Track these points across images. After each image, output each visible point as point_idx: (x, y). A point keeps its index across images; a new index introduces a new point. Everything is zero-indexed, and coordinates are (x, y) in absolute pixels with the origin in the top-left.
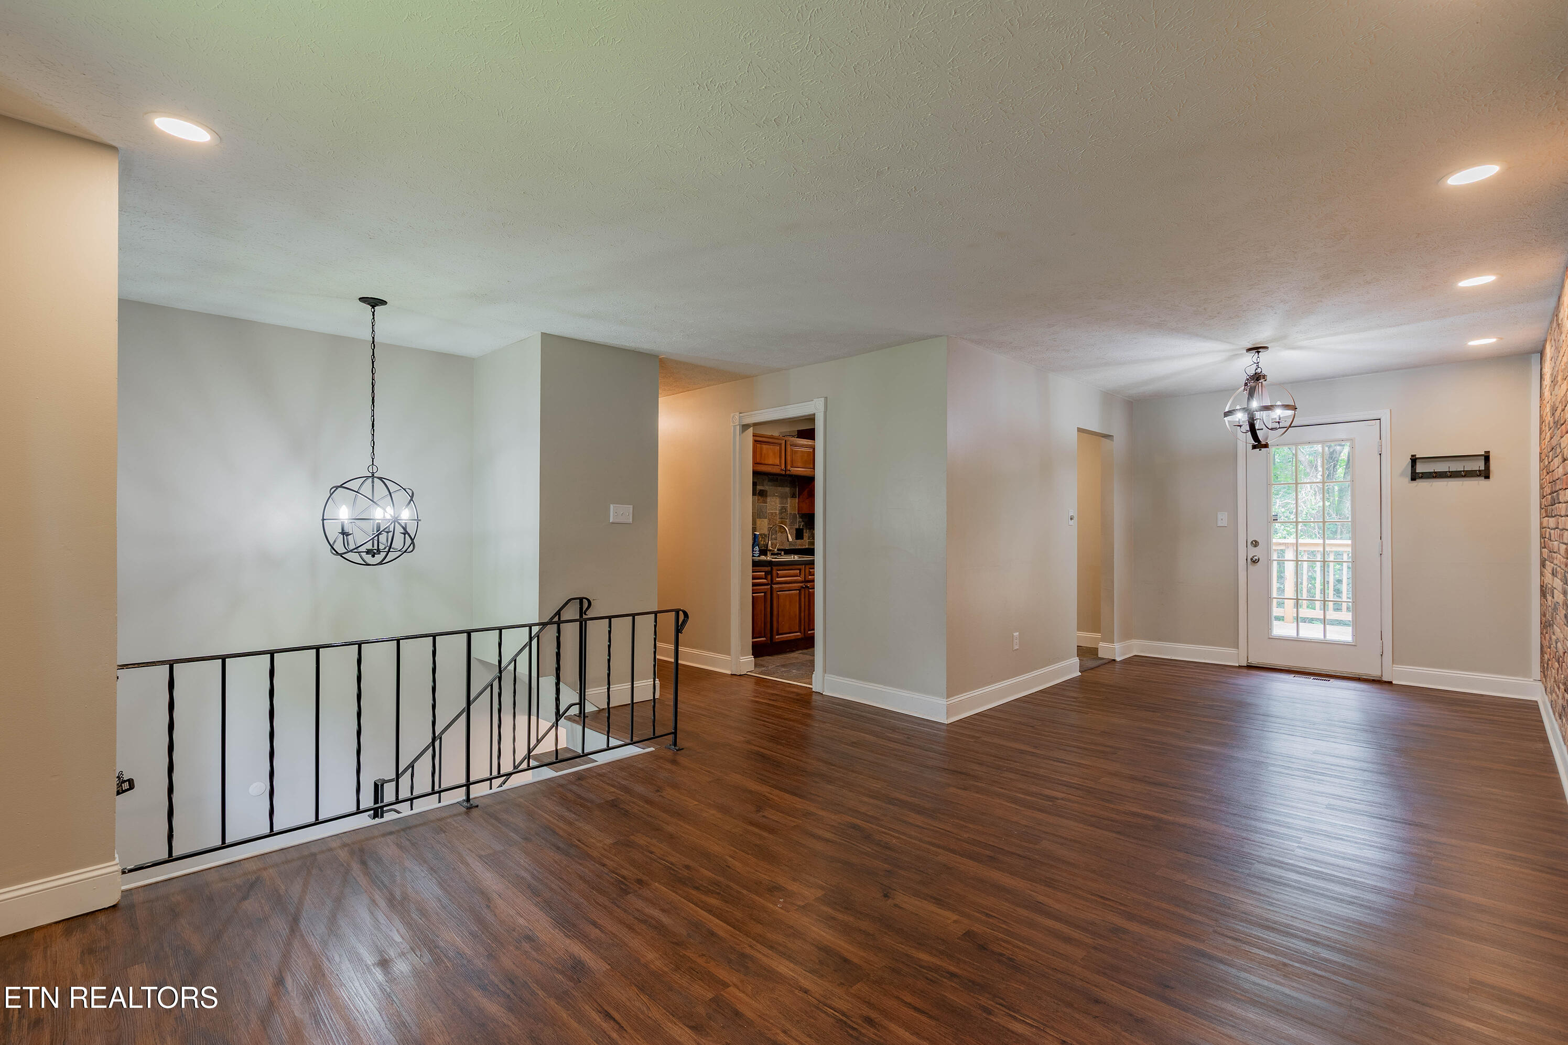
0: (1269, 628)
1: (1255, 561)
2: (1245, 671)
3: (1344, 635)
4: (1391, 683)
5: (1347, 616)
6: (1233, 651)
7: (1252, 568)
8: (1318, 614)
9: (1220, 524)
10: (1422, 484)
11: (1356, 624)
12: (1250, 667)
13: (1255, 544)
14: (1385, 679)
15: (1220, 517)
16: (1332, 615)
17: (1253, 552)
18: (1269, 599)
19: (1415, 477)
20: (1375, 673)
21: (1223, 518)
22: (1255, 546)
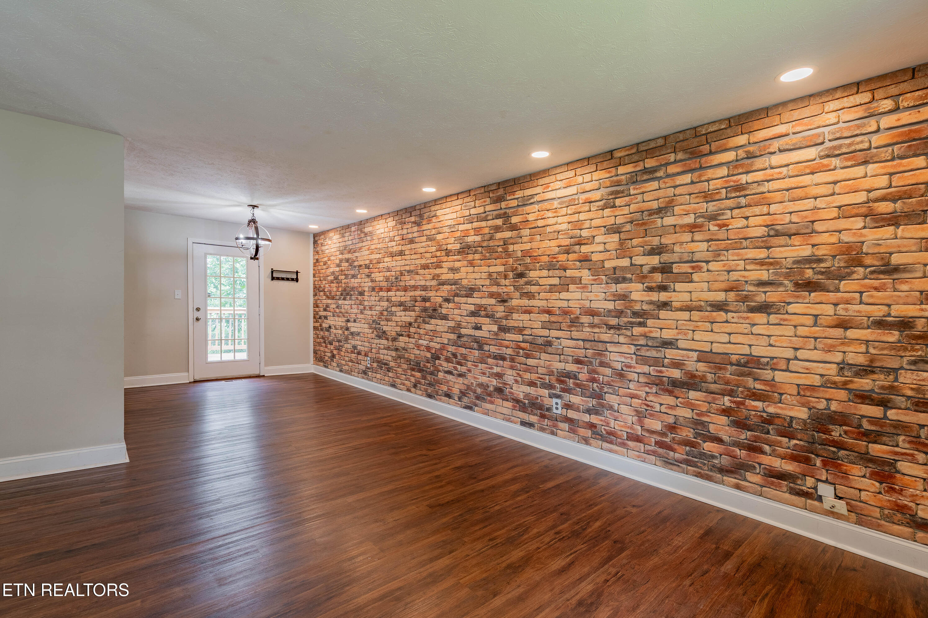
0: (206, 358)
1: (198, 319)
2: (192, 384)
3: (243, 356)
4: (264, 376)
5: (245, 347)
6: (186, 374)
7: (196, 323)
8: (231, 347)
9: (176, 297)
10: (276, 282)
11: (249, 350)
12: (195, 382)
13: (198, 309)
14: (261, 374)
15: (176, 293)
16: (237, 347)
17: (197, 314)
18: (206, 341)
19: (273, 278)
20: (256, 372)
21: (179, 294)
22: (199, 311)
